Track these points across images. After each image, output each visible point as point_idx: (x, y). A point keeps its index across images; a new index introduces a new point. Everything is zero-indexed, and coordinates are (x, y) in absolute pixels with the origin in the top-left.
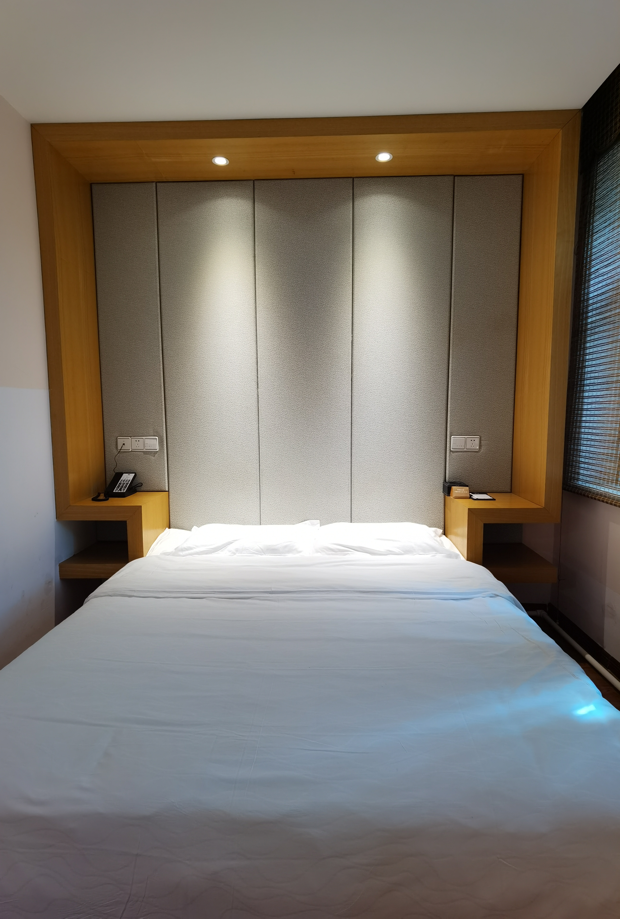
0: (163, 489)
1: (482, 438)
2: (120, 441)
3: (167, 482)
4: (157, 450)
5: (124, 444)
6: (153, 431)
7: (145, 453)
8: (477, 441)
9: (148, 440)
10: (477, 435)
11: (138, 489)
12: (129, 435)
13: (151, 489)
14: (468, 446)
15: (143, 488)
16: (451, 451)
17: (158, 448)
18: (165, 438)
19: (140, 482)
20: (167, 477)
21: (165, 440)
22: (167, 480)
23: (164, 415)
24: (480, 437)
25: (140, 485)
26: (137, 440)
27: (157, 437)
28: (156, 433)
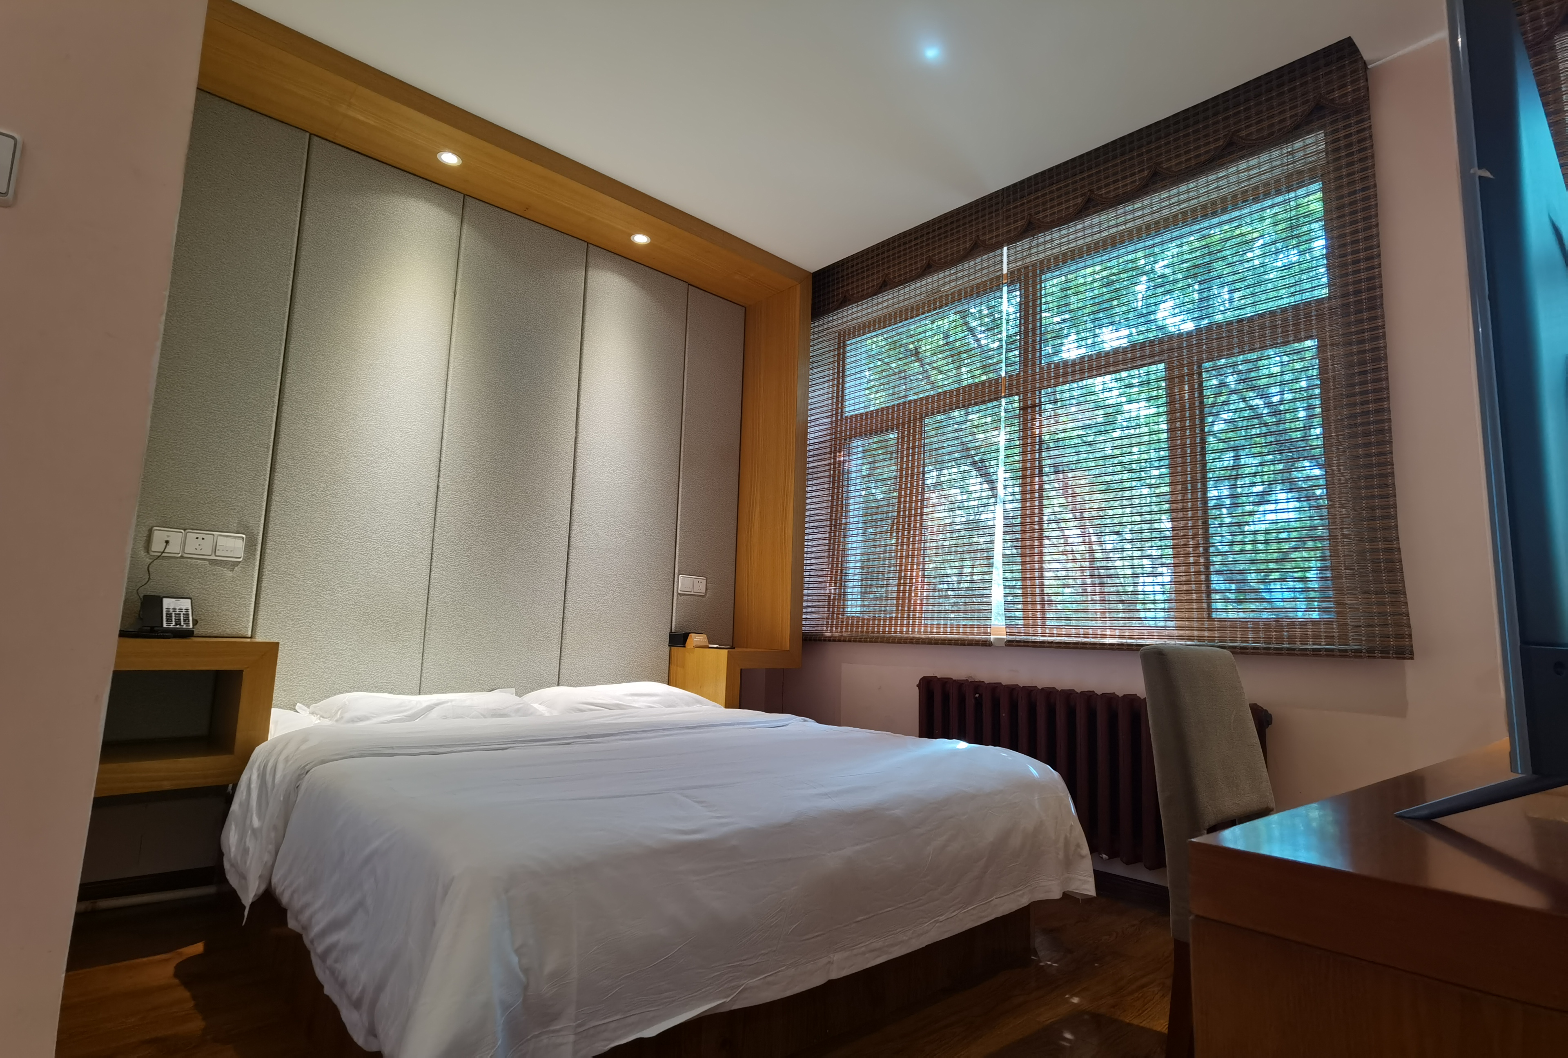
0: (241, 634)
1: (709, 581)
2: (159, 536)
3: (252, 619)
4: (240, 560)
5: (167, 542)
6: (239, 523)
7: (213, 562)
8: (704, 583)
9: (225, 538)
10: (704, 576)
12: (182, 526)
13: (216, 633)
14: (696, 589)
16: (678, 594)
17: (241, 555)
18: (260, 538)
20: (253, 610)
21: (260, 542)
24: (707, 578)
26: (201, 536)
27: (243, 536)
28: (243, 528)
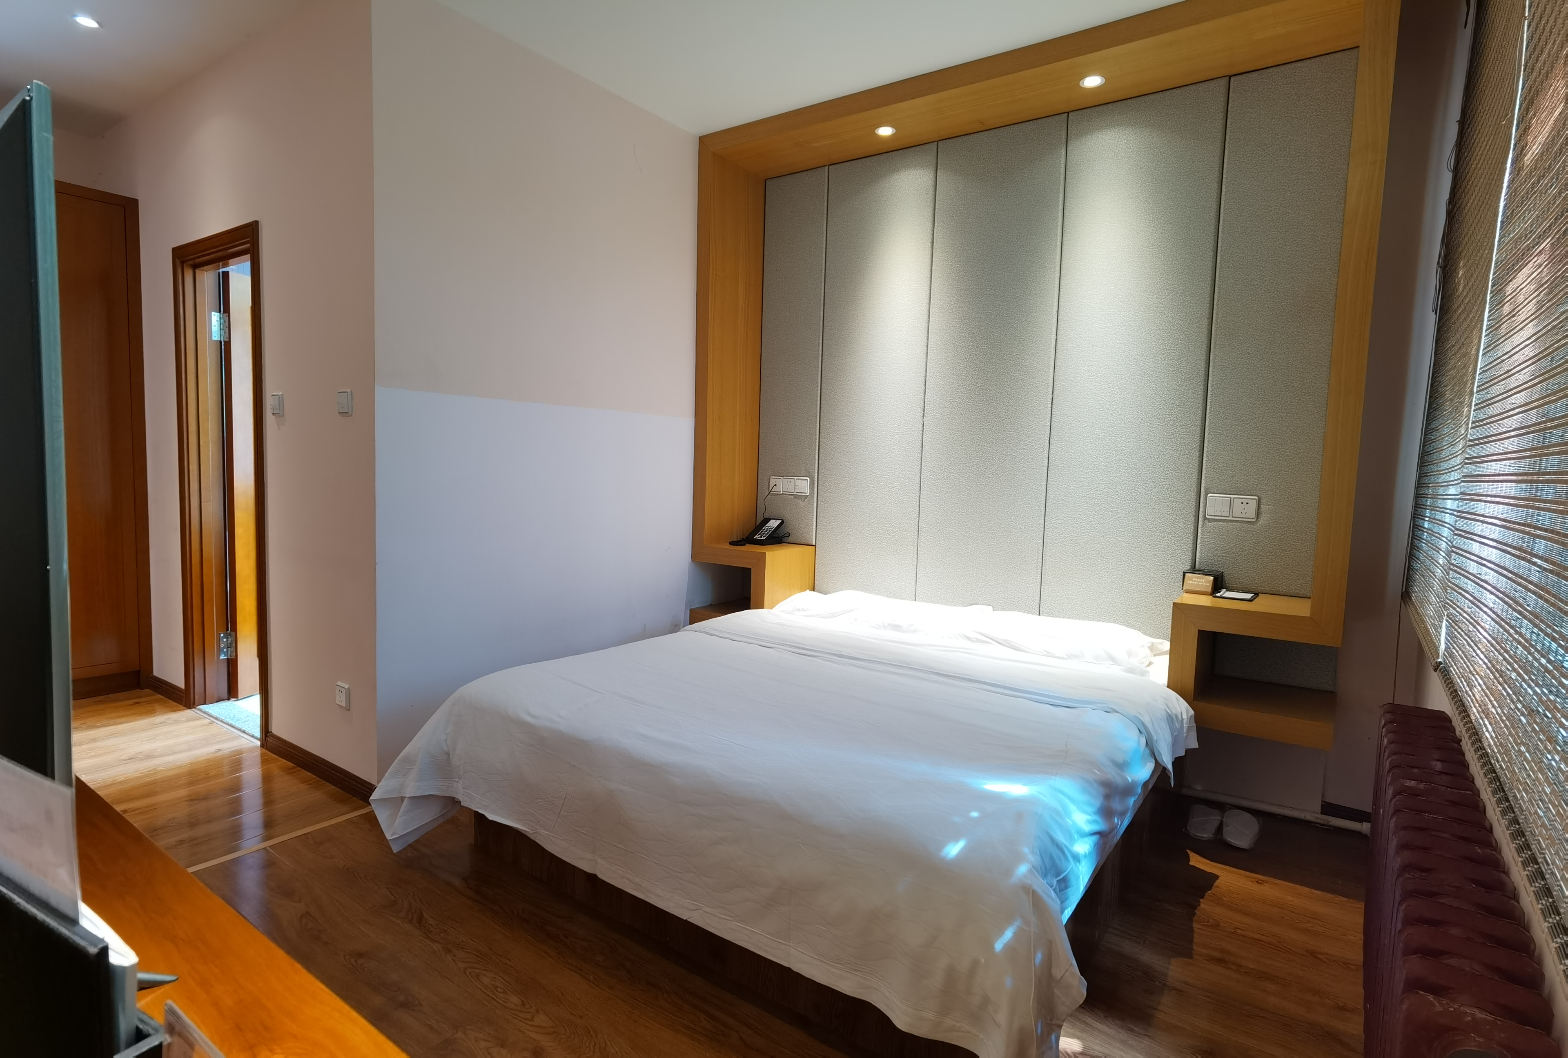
0: (810, 543)
1: (1263, 501)
2: (773, 482)
3: (814, 535)
4: (808, 494)
5: (776, 485)
6: (806, 470)
7: (796, 496)
8: (1253, 504)
9: (800, 481)
10: (1254, 494)
11: (784, 539)
12: (781, 475)
13: (798, 542)
14: (1236, 513)
15: (790, 539)
16: (1205, 518)
17: (808, 491)
18: (816, 479)
19: (788, 531)
20: (815, 527)
21: (816, 482)
22: (815, 532)
23: (817, 451)
24: (1259, 498)
25: (787, 535)
26: (789, 480)
27: (808, 479)
28: (809, 474)
